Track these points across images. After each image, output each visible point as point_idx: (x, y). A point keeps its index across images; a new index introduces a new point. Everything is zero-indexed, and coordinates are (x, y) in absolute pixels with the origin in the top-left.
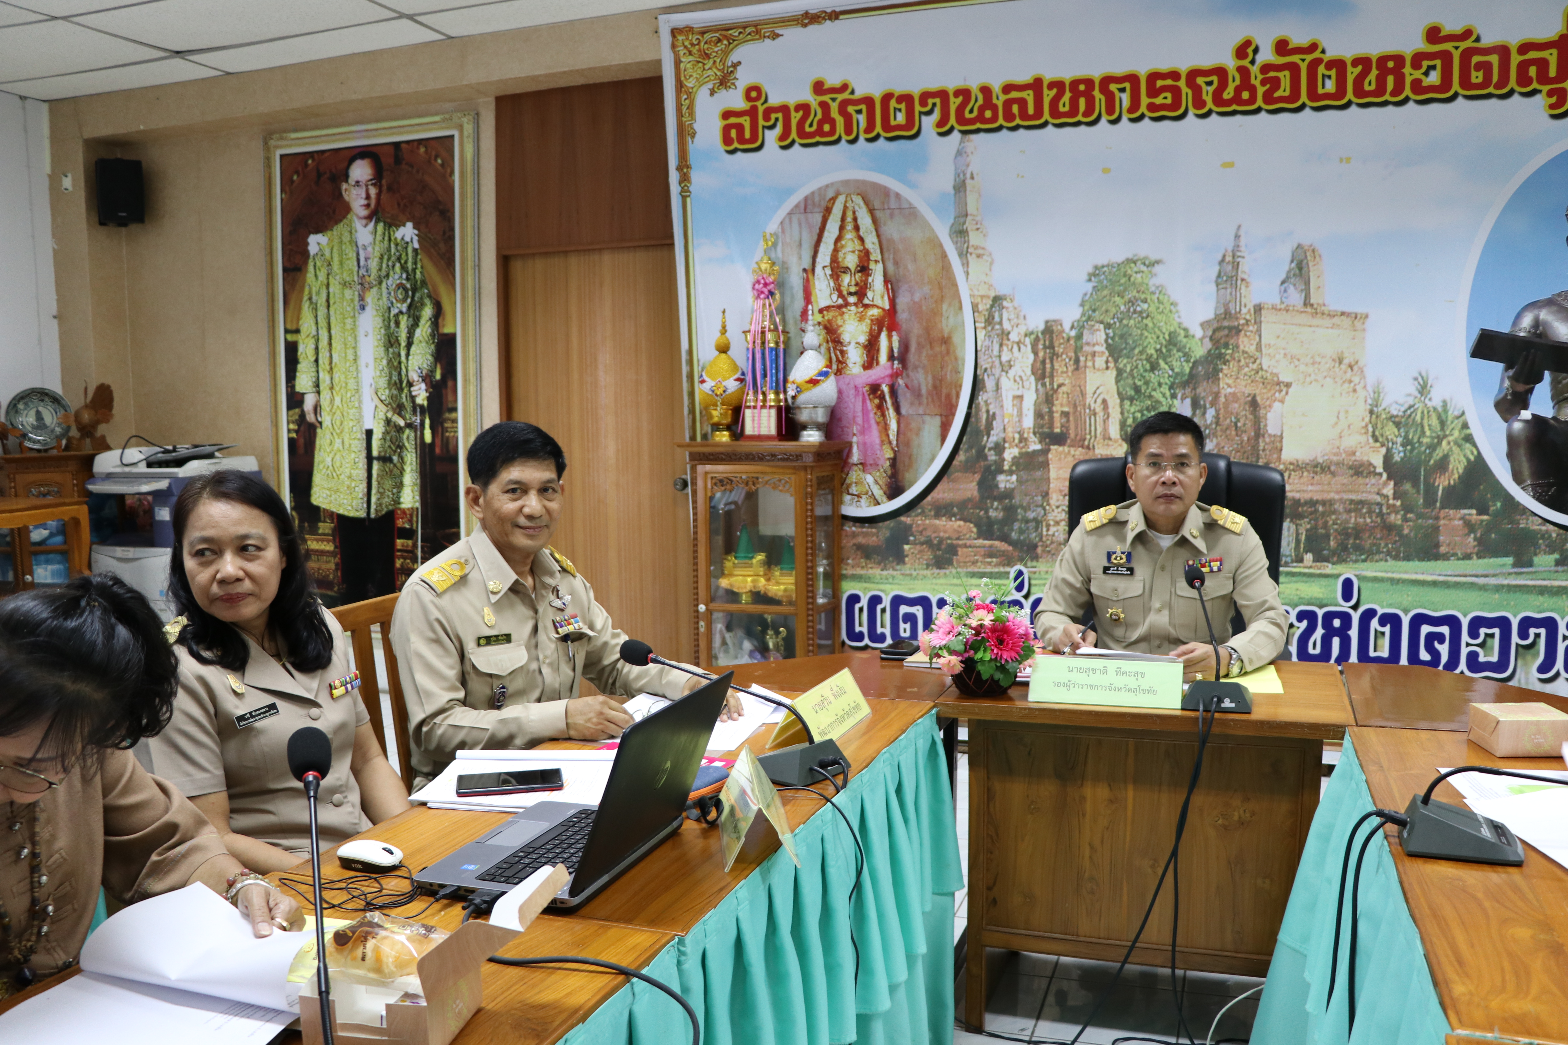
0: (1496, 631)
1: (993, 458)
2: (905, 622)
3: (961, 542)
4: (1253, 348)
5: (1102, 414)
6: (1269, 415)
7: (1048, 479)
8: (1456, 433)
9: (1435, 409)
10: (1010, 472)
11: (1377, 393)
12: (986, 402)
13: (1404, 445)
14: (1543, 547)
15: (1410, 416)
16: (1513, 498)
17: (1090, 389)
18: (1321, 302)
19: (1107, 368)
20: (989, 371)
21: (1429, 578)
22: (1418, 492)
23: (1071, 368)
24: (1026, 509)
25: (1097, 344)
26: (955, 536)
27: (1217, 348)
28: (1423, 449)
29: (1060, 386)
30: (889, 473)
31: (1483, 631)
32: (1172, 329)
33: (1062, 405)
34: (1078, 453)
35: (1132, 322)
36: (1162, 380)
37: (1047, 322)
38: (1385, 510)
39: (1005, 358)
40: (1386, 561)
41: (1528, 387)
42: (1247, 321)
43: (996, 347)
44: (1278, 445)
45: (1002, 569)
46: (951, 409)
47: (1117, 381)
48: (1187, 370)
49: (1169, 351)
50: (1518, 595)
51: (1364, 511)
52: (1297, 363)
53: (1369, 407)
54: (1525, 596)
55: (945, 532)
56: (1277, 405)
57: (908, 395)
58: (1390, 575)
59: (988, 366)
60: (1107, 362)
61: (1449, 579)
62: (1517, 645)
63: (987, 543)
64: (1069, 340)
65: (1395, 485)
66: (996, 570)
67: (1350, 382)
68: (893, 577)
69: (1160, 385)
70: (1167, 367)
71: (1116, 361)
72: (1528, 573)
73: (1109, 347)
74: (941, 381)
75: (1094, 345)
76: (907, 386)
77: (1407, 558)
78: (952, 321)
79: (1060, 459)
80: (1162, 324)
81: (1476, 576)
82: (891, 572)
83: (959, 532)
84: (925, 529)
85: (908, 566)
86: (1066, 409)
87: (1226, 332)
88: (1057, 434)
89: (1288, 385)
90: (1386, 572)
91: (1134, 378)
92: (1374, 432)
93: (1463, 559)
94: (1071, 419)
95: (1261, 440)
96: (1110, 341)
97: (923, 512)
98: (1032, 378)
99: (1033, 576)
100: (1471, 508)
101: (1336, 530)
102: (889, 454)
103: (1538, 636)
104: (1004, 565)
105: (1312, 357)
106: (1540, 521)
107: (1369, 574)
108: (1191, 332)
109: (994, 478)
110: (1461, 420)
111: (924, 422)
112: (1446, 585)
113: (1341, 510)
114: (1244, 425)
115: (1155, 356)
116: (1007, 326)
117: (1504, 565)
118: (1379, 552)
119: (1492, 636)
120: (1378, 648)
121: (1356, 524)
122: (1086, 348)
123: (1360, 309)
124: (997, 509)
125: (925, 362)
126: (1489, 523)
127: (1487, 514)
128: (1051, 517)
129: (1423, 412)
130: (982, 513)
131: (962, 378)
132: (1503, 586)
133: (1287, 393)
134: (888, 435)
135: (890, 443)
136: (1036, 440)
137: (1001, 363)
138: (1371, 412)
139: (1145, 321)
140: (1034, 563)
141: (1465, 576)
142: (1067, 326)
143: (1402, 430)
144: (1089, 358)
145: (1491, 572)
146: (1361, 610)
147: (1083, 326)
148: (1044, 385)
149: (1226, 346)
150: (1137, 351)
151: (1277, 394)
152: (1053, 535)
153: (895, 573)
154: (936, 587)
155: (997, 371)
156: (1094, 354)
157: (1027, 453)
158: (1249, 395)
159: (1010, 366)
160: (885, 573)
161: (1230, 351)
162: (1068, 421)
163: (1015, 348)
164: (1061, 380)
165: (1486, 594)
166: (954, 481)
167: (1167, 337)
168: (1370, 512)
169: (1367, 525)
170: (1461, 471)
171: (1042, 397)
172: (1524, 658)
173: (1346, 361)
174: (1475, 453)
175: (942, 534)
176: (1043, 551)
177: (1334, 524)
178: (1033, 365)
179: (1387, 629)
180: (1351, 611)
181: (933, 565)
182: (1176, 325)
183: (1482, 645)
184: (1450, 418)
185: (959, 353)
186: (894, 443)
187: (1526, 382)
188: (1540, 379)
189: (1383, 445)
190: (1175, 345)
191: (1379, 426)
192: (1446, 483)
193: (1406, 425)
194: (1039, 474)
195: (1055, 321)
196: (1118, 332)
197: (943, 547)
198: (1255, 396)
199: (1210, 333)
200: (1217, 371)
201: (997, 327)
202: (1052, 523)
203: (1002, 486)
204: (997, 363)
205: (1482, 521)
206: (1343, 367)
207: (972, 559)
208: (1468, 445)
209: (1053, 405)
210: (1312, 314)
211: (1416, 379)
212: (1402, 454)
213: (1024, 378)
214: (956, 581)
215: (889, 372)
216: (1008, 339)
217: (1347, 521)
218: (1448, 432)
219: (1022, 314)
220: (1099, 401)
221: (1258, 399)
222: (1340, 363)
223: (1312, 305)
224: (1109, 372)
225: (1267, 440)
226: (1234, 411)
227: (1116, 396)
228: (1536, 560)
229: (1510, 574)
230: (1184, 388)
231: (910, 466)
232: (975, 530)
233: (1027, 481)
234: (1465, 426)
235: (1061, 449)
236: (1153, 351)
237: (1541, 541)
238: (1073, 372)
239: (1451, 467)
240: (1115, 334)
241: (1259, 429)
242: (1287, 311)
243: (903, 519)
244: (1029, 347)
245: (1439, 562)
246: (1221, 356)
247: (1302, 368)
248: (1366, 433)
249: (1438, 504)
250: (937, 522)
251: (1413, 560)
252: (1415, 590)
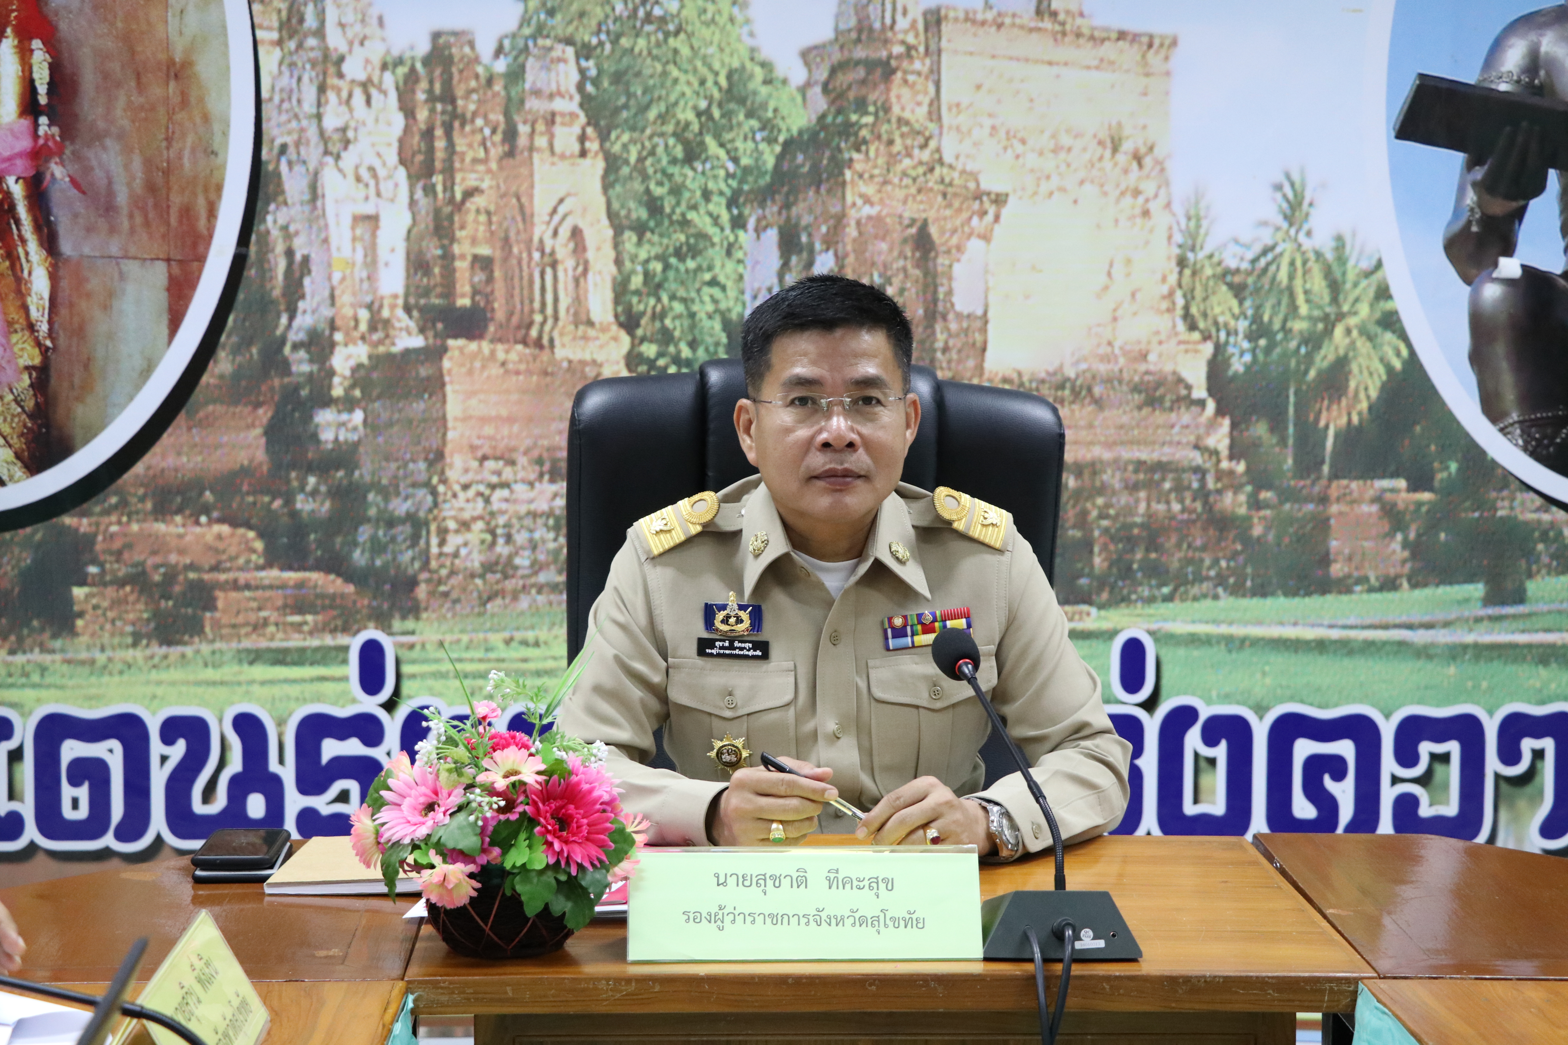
0: (1453, 747)
1: (306, 368)
2: (75, 782)
3: (223, 577)
4: (923, 111)
5: (570, 263)
6: (957, 268)
7: (444, 418)
8: (1364, 310)
9: (1319, 255)
10: (348, 404)
11: (1195, 218)
12: (285, 228)
13: (1251, 337)
14: (1545, 559)
15: (1265, 270)
16: (1483, 453)
17: (541, 205)
18: (1074, 7)
19: (583, 153)
20: (291, 151)
21: (1310, 634)
22: (1283, 441)
23: (496, 152)
24: (386, 493)
25: (560, 94)
26: (208, 561)
27: (839, 112)
28: (1293, 344)
29: (469, 194)
30: (30, 404)
31: (1426, 748)
32: (736, 64)
33: (474, 241)
34: (513, 356)
35: (641, 43)
36: (711, 185)
37: (436, 36)
38: (1211, 484)
39: (332, 121)
40: (1216, 597)
41: (1514, 205)
42: (910, 48)
43: (309, 93)
44: (978, 337)
45: (329, 640)
46: (195, 245)
47: (607, 186)
48: (770, 161)
49: (727, 115)
50: (1496, 665)
51: (1167, 485)
52: (1019, 148)
53: (1176, 251)
54: (1511, 669)
55: (181, 552)
56: (975, 245)
57: (80, 206)
58: (1224, 629)
59: (289, 140)
60: (583, 138)
61: (1352, 634)
62: (1498, 777)
63: (292, 576)
64: (490, 81)
65: (1234, 426)
66: (315, 642)
67: (1137, 193)
68: (43, 670)
69: (707, 195)
70: (722, 153)
71: (604, 137)
72: (1514, 617)
73: (586, 102)
74: (167, 173)
75: (551, 96)
76: (74, 182)
77: (1262, 591)
78: (192, 21)
79: (470, 372)
80: (711, 50)
81: (1410, 627)
82: (36, 656)
83: (217, 551)
84: (129, 546)
85: (84, 639)
86: (484, 251)
87: (861, 72)
88: (464, 310)
89: (1000, 200)
90: (1216, 622)
91: (645, 178)
92: (1186, 308)
93: (1381, 589)
94: (497, 274)
95: (938, 327)
96: (590, 88)
97: (123, 504)
98: (402, 173)
99: (405, 654)
100: (1395, 475)
101: (1106, 531)
102: (30, 356)
103: (1538, 755)
104: (333, 631)
105: (1054, 136)
106: (1539, 501)
107: (1180, 628)
108: (780, 72)
109: (308, 418)
110: (1375, 279)
111: (122, 276)
112: (1345, 648)
113: (1117, 485)
114: (902, 291)
115: (696, 127)
116: (335, 40)
117: (1467, 600)
118: (1199, 578)
119: (1445, 758)
120: (1203, 796)
121: (1150, 515)
122: (533, 104)
123: (1159, 27)
124: (314, 493)
125: (125, 123)
126: (1433, 507)
127: (1431, 489)
128: (449, 511)
129: (1292, 263)
130: (277, 504)
131: (223, 167)
132: (1465, 647)
133: (997, 218)
134: (25, 308)
135: (31, 327)
136: (412, 325)
137: (322, 133)
138: (1182, 263)
139: (671, 41)
140: (410, 624)
141: (1386, 627)
142: (485, 48)
143: (1248, 303)
144: (540, 127)
145: (1440, 616)
146: (1164, 709)
147: (526, 49)
148: (430, 190)
149: (861, 106)
150: (652, 114)
151: (975, 220)
152: (456, 555)
153: (47, 658)
154: (159, 691)
155: (313, 153)
156: (551, 119)
157: (390, 357)
158: (913, 221)
159: (347, 143)
160: (20, 659)
161: (869, 119)
162: (490, 279)
163: (358, 98)
164: (472, 180)
165: (1430, 666)
166: (200, 424)
167: (723, 82)
168: (1179, 488)
169: (1172, 518)
170: (1374, 394)
171: (426, 222)
172: (1512, 806)
173: (1127, 146)
174: (1405, 352)
175: (173, 558)
176: (431, 594)
177: (1101, 516)
178: (401, 141)
179: (1220, 752)
180: (1141, 714)
181: (149, 637)
182: (745, 54)
183: (1424, 780)
184: (1351, 276)
185: (213, 105)
186: (44, 327)
187: (1510, 196)
188: (1539, 188)
189: (1206, 337)
190: (742, 101)
191: (1199, 293)
192: (1344, 420)
193: (1257, 290)
194: (419, 406)
195: (455, 34)
196: (610, 67)
197: (177, 589)
198: (925, 223)
199: (822, 74)
200: (839, 165)
201: (311, 42)
202: (452, 525)
203: (327, 436)
204: (312, 133)
205: (1419, 504)
206: (1121, 158)
207: (253, 617)
208: (1389, 336)
209: (453, 239)
210: (1054, 34)
211: (1279, 187)
212: (1248, 358)
213: (382, 173)
214: (210, 674)
215: (25, 144)
216: (341, 75)
217: (1130, 510)
218: (1346, 308)
219: (374, 12)
220: (565, 232)
221: (933, 230)
222: (1115, 150)
223: (1054, 14)
224: (587, 162)
225: (953, 326)
226: (880, 259)
227: (605, 222)
228: (1531, 587)
229: (1478, 620)
230: (762, 204)
231: (87, 387)
232: (259, 545)
233: (390, 424)
234: (1383, 293)
235: (473, 346)
236: (690, 116)
237: (1540, 547)
238: (501, 159)
239: (1352, 384)
240: (600, 72)
241: (935, 301)
242: (1000, 26)
243: (68, 520)
244: (393, 96)
245: (1330, 598)
246: (848, 130)
247: (1031, 160)
248: (1170, 310)
249: (1326, 468)
250: (161, 527)
251: (1273, 594)
252: (1279, 660)
